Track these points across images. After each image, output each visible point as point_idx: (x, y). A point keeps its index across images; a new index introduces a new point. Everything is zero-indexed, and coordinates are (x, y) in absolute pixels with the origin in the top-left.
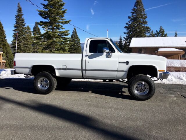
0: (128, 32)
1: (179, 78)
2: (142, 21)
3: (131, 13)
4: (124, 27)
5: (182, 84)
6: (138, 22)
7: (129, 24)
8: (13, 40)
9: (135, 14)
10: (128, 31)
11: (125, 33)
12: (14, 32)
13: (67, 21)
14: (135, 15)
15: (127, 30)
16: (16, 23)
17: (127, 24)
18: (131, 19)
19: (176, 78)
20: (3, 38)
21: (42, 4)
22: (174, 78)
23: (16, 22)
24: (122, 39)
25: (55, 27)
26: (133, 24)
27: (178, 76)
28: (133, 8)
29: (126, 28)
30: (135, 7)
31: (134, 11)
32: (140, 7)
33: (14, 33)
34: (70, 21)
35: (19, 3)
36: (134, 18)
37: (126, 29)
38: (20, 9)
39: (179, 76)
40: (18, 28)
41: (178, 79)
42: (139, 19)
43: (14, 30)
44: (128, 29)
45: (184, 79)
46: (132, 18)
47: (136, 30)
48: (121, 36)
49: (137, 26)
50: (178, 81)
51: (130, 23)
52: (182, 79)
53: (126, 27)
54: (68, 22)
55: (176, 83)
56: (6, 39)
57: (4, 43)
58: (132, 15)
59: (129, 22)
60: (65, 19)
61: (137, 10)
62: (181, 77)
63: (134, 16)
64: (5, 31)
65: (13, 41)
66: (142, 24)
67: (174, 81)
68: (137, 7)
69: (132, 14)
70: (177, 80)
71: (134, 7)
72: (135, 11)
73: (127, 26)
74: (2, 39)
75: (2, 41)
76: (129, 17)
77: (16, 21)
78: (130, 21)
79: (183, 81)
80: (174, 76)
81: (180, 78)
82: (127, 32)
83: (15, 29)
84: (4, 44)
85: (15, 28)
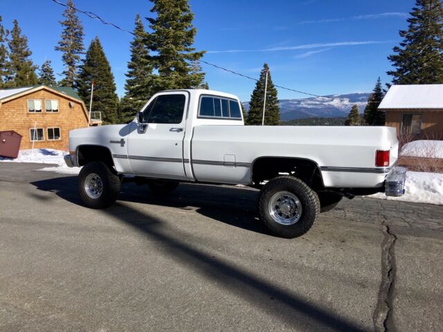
0: (400, 71)
1: (429, 187)
2: (439, 41)
3: (408, 21)
4: (389, 58)
5: (432, 202)
6: (425, 44)
7: (402, 51)
8: (125, 95)
9: (418, 25)
10: (399, 67)
11: (389, 73)
12: (128, 78)
13: (196, 54)
14: (418, 28)
15: (395, 65)
16: (132, 60)
17: (396, 49)
18: (407, 37)
19: (420, 187)
20: (109, 92)
21: (148, 19)
22: (416, 186)
23: (131, 57)
24: (382, 88)
25: (171, 66)
26: (411, 50)
27: (424, 183)
28: (414, 9)
29: (393, 61)
30: (420, 7)
31: (416, 18)
32: (433, 6)
33: (128, 81)
34: (204, 52)
35: (138, 16)
36: (416, 34)
37: (394, 63)
38: (140, 27)
39: (427, 184)
40: (136, 70)
41: (425, 189)
42: (431, 36)
43: (128, 73)
44: (399, 62)
45: (440, 191)
46: (412, 34)
47: (421, 65)
48: (379, 81)
49: (423, 54)
50: (425, 195)
51: (404, 48)
52: (434, 191)
53: (393, 58)
54: (201, 55)
55: (418, 198)
56: (116, 92)
57: (111, 101)
58: (410, 27)
59: (403, 45)
60: (194, 49)
61: (424, 14)
62: (433, 185)
63: (416, 29)
64: (114, 75)
65: (125, 97)
66: (438, 49)
67: (415, 194)
68: (424, 5)
69: (409, 24)
70: (423, 191)
71: (416, 7)
72: (419, 17)
73: (397, 54)
74: (107, 93)
75: (108, 97)
76: (402, 33)
77: (131, 54)
78: (405, 41)
79: (436, 194)
80: (415, 182)
81: (431, 187)
82: (394, 69)
83: (130, 72)
84: (111, 104)
85: (131, 70)
